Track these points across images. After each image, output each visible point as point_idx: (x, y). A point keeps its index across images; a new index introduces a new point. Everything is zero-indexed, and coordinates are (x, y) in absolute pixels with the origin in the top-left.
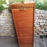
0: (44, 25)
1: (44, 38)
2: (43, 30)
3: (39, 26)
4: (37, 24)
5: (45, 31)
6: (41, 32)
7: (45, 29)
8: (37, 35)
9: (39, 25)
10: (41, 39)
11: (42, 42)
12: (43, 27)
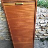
0: (46, 26)
2: (44, 33)
3: (40, 27)
4: (38, 25)
7: (46, 31)
8: (37, 38)
10: (41, 43)
11: (43, 46)
12: (44, 29)
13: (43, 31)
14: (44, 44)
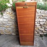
0: (44, 24)
1: (44, 37)
4: (38, 23)
5: (45, 30)
6: (41, 30)
8: (37, 34)
9: (40, 24)
10: (41, 38)
11: (42, 40)
12: (43, 26)
13: (42, 28)
14: (42, 39)
